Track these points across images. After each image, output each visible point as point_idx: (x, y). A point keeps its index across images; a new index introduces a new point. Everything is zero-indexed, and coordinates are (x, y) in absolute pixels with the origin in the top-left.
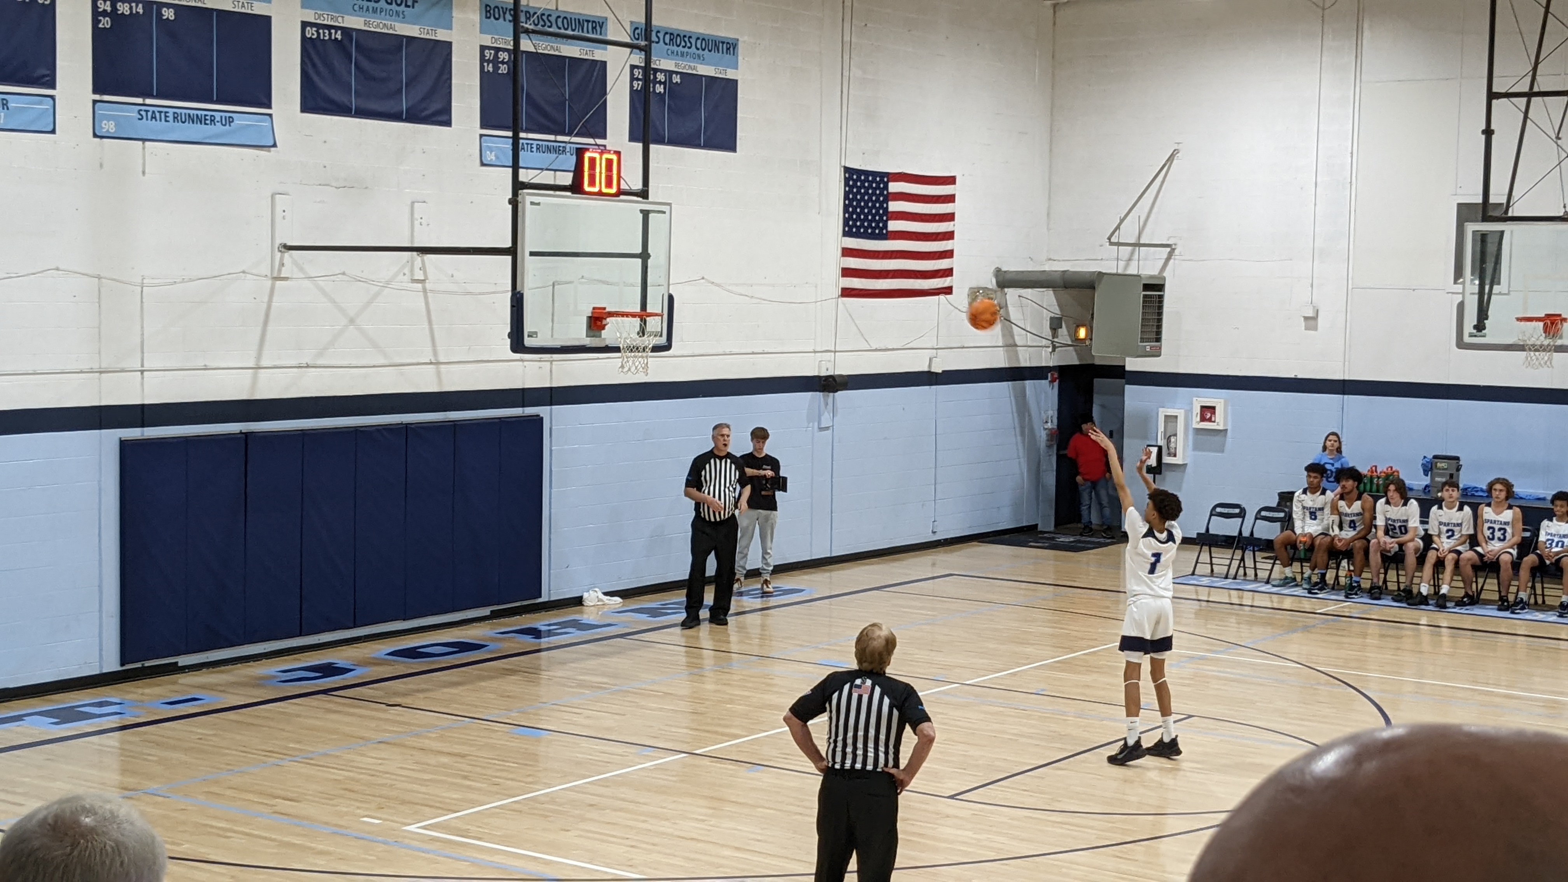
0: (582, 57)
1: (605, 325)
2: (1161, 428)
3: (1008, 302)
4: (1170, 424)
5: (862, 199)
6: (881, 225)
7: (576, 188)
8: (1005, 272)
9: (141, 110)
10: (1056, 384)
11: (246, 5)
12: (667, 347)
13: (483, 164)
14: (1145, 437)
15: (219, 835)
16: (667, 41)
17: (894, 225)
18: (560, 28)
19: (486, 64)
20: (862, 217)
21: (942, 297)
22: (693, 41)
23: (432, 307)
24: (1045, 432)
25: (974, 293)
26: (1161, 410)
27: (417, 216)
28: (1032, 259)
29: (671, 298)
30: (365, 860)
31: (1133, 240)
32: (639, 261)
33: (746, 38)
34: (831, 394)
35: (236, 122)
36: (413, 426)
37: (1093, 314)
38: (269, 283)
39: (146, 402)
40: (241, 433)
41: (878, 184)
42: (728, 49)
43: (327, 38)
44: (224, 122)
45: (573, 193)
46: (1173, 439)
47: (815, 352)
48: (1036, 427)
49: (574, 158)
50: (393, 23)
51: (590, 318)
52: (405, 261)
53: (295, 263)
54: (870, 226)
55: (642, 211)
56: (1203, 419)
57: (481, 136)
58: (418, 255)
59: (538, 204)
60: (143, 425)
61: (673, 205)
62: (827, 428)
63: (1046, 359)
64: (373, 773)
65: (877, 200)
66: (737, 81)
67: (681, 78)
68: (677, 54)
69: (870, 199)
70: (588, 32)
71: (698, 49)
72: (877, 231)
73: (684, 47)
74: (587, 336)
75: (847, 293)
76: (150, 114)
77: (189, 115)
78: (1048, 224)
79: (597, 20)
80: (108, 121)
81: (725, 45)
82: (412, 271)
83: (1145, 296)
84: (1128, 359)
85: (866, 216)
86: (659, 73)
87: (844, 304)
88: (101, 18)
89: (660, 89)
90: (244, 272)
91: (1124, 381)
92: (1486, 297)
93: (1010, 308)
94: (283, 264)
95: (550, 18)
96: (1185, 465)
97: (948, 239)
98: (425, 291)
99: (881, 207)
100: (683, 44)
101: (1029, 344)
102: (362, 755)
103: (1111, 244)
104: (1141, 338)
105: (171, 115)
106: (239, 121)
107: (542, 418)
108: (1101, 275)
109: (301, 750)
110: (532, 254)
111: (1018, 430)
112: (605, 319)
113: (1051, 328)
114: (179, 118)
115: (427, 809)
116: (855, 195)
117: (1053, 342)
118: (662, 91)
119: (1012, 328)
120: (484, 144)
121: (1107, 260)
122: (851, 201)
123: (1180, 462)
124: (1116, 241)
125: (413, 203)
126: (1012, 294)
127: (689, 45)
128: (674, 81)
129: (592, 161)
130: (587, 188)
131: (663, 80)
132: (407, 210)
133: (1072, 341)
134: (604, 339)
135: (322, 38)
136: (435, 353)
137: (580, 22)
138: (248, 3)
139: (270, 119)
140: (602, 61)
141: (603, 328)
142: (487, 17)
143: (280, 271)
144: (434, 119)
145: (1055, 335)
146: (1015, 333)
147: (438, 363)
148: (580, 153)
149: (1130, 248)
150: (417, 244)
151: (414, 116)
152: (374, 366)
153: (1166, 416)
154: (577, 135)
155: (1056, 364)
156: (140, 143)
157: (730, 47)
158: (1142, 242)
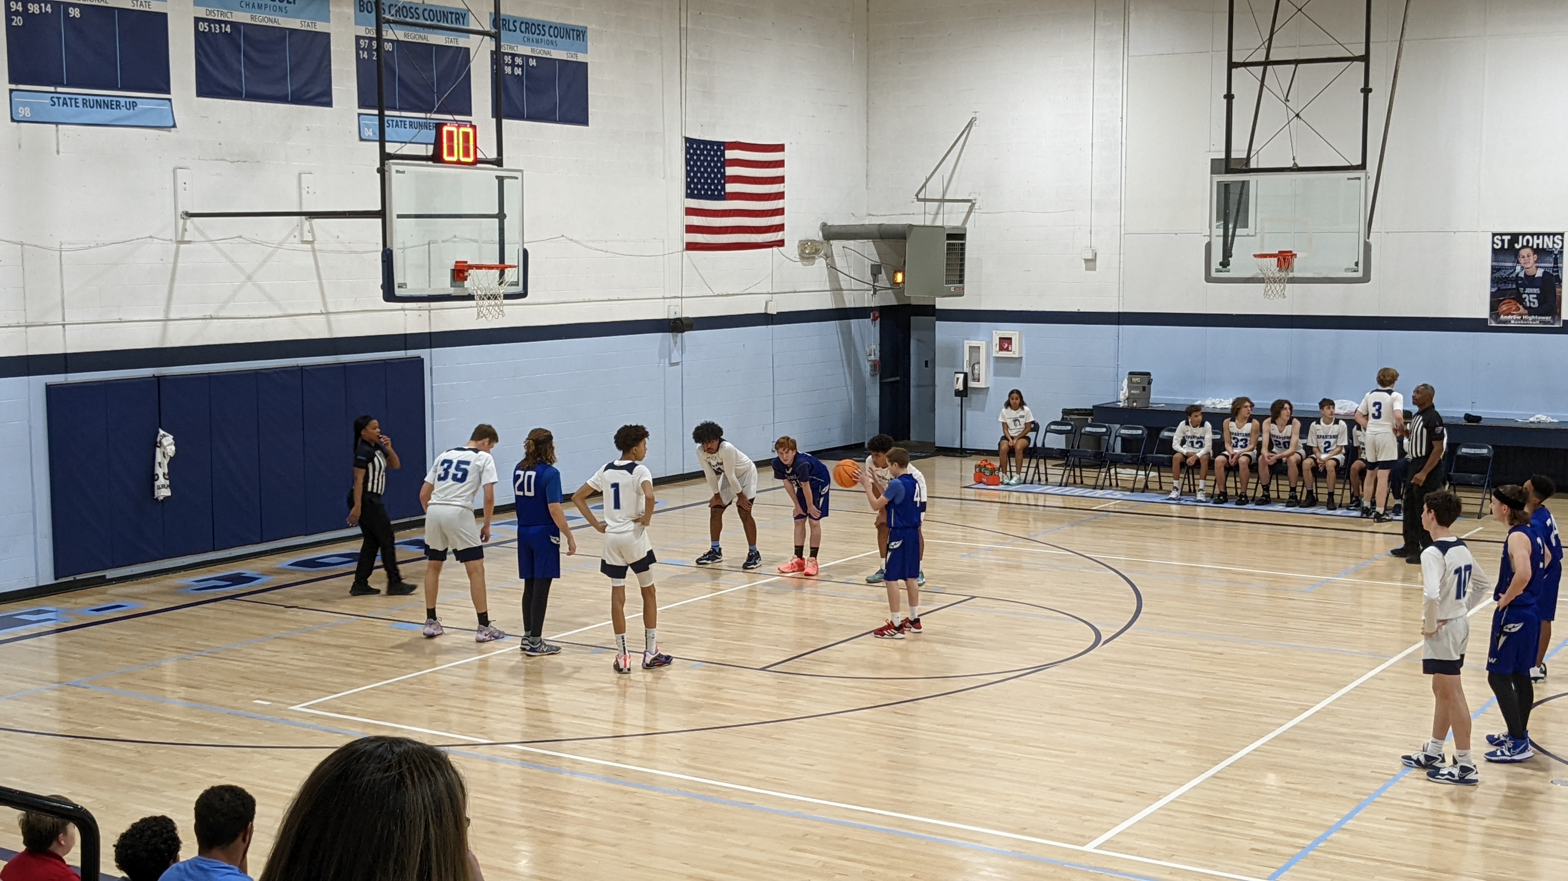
0: (447, 44)
1: (467, 276)
2: (967, 357)
3: (834, 253)
4: (973, 354)
5: (702, 165)
6: (719, 187)
7: (436, 158)
8: (830, 226)
9: (53, 97)
10: (878, 322)
11: (144, 3)
12: (524, 295)
13: (361, 139)
14: (954, 366)
15: (129, 718)
16: (523, 29)
17: (730, 188)
18: (426, 20)
19: (361, 52)
20: (702, 181)
21: (775, 249)
22: (546, 29)
23: (320, 264)
24: (869, 363)
25: (803, 244)
26: (966, 342)
27: (304, 185)
28: (854, 215)
29: (525, 253)
30: (253, 735)
31: (939, 197)
32: (497, 220)
33: (594, 26)
34: (680, 334)
35: (139, 106)
36: (307, 368)
37: (905, 261)
38: (174, 246)
39: (69, 351)
40: (154, 376)
41: (715, 151)
42: (578, 36)
43: (218, 31)
44: (128, 107)
45: (434, 162)
46: (976, 367)
47: (664, 298)
48: (861, 360)
49: (433, 132)
50: (277, 18)
51: (453, 270)
52: (296, 224)
53: (197, 228)
54: (710, 188)
55: (497, 177)
56: (1001, 349)
57: (359, 115)
58: (306, 219)
59: (403, 172)
60: (66, 372)
61: (524, 173)
62: (677, 364)
63: (868, 300)
64: (267, 663)
65: (715, 166)
66: (586, 64)
67: (536, 62)
68: (533, 41)
69: (709, 165)
70: (452, 23)
71: (551, 36)
72: (716, 193)
73: (538, 34)
74: (452, 286)
75: (691, 246)
76: (61, 101)
77: (97, 101)
78: (867, 184)
79: (459, 12)
80: (24, 107)
81: (575, 33)
82: (302, 234)
83: (948, 244)
84: (937, 299)
85: (706, 179)
86: (517, 58)
87: (689, 257)
88: (13, 17)
89: (518, 71)
90: (151, 237)
91: (935, 318)
92: (1230, 238)
93: (836, 258)
94: (186, 230)
95: (417, 11)
96: (988, 388)
97: (779, 199)
98: (314, 251)
99: (719, 171)
100: (538, 31)
101: (853, 288)
102: (260, 649)
103: (919, 200)
104: (946, 281)
105: (80, 101)
106: (141, 105)
107: (423, 360)
108: (911, 226)
109: (208, 646)
110: (399, 216)
111: (845, 362)
112: (467, 271)
113: (872, 274)
114: (88, 104)
115: (311, 693)
116: (695, 162)
117: (874, 286)
118: (520, 73)
119: (837, 274)
120: (362, 122)
121: (918, 214)
122: (692, 167)
123: (984, 386)
124: (923, 197)
125: (300, 174)
126: (836, 245)
127: (543, 32)
128: (531, 65)
129: (450, 134)
130: (446, 158)
131: (520, 64)
132: (295, 181)
133: (891, 285)
134: (467, 289)
135: (213, 31)
136: (325, 304)
137: (445, 14)
138: (145, 2)
139: (169, 103)
140: (465, 48)
141: (465, 279)
142: (361, 11)
143: (183, 235)
144: (318, 100)
145: (875, 280)
146: (841, 279)
147: (328, 313)
148: (439, 127)
149: (937, 203)
150: (305, 210)
151: (298, 98)
152: (270, 317)
153: (970, 347)
154: (437, 112)
155: (878, 305)
156: (54, 126)
157: (580, 34)
158: (947, 198)
